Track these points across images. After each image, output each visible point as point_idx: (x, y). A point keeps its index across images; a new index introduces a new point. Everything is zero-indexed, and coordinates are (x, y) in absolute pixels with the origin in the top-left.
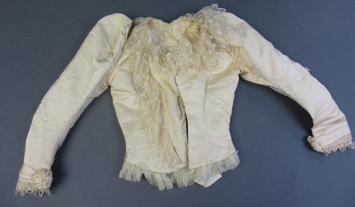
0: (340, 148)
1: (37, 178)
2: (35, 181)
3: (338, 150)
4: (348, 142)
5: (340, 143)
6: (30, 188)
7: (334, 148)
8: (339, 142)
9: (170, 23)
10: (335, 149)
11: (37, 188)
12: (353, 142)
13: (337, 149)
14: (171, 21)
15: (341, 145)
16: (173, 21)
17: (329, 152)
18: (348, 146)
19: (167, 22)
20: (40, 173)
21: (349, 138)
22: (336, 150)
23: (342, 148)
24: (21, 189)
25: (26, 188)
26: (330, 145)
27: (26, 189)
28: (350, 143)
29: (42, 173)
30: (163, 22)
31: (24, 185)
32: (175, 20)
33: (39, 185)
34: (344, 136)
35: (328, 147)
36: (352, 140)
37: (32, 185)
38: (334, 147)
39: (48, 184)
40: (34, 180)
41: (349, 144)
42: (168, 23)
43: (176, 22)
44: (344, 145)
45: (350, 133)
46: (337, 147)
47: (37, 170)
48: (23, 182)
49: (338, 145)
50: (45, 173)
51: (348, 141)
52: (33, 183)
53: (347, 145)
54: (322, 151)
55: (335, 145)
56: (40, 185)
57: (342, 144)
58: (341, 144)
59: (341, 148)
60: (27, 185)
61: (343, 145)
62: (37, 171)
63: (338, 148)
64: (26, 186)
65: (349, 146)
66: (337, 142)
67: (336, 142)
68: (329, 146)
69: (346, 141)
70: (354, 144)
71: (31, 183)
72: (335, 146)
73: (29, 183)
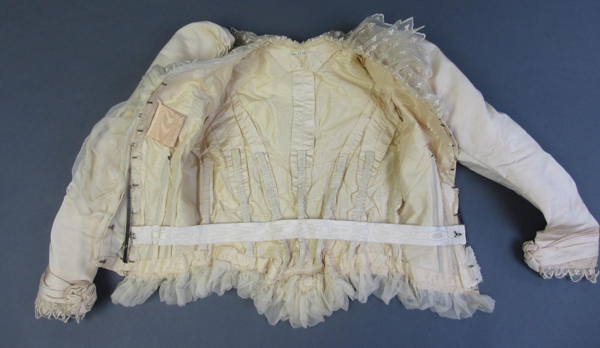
0: (571, 275)
1: (73, 295)
2: (68, 301)
3: (568, 277)
4: (588, 269)
5: (574, 267)
6: (61, 312)
7: (561, 272)
8: (574, 265)
9: (303, 42)
10: (562, 274)
11: (70, 312)
12: (596, 272)
13: (565, 274)
14: (305, 40)
15: (575, 271)
16: (309, 40)
17: (549, 276)
18: (586, 275)
19: (297, 41)
20: (79, 288)
21: (592, 263)
22: (563, 276)
23: (575, 275)
24: (46, 313)
25: (54, 311)
26: (555, 265)
27: (55, 314)
28: (592, 272)
29: (83, 287)
30: (290, 40)
31: (51, 307)
32: (312, 39)
33: (74, 306)
34: (586, 259)
35: (549, 269)
36: (596, 269)
37: (63, 307)
38: (561, 270)
39: (88, 306)
40: (67, 299)
41: (589, 273)
42: (300, 43)
43: (313, 42)
44: (580, 273)
45: (596, 257)
46: (567, 272)
47: (72, 283)
48: (49, 302)
49: (570, 269)
50: (88, 289)
51: (589, 267)
52: (65, 304)
53: (585, 273)
54: (538, 271)
55: (564, 267)
56: (76, 307)
57: (577, 269)
58: (575, 269)
59: (573, 275)
60: (55, 306)
61: (578, 271)
62: (72, 285)
63: (568, 274)
64: (54, 309)
65: (587, 277)
66: (570, 264)
67: (568, 263)
68: (553, 268)
69: (586, 267)
70: (597, 275)
71: (62, 304)
72: (564, 269)
73: (58, 304)
